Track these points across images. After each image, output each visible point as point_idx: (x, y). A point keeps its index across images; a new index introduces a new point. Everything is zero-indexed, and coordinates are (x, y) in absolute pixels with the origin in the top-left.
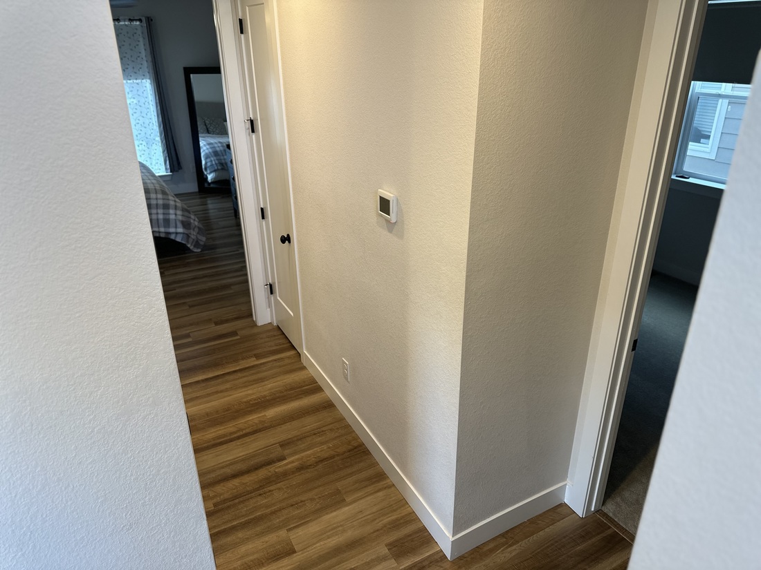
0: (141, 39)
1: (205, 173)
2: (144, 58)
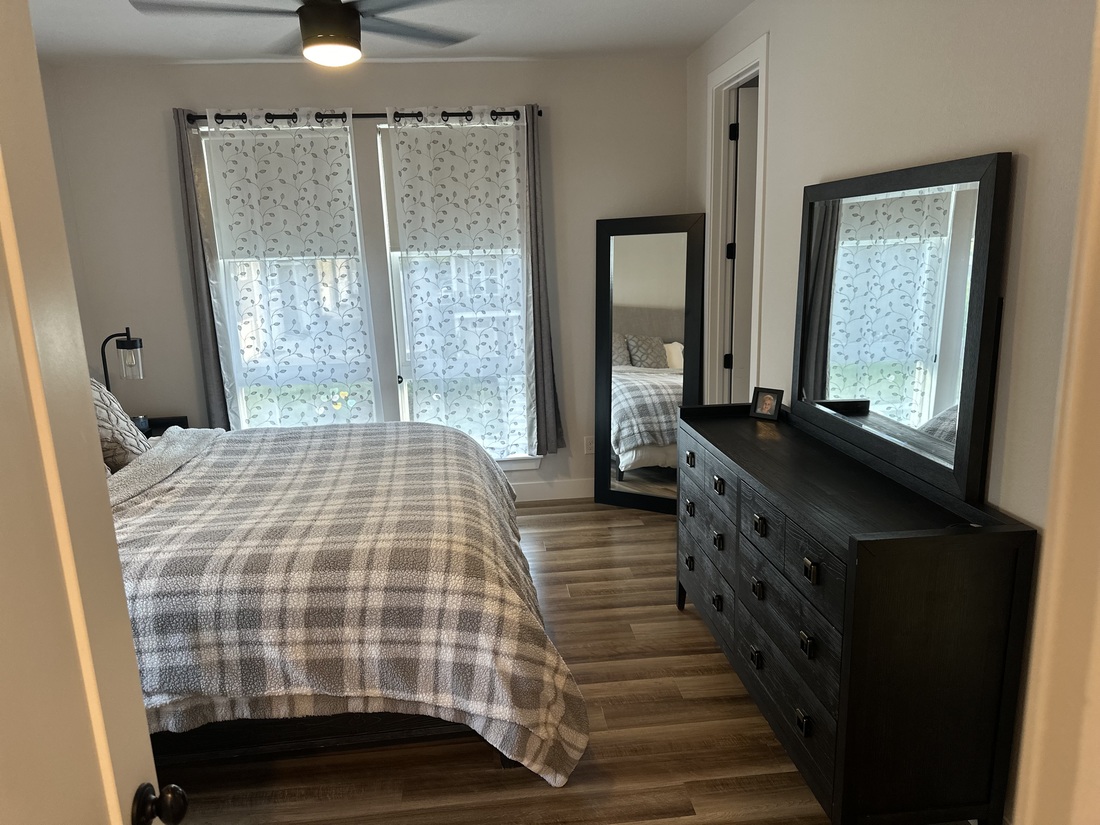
0: (512, 158)
1: (616, 451)
2: (514, 199)
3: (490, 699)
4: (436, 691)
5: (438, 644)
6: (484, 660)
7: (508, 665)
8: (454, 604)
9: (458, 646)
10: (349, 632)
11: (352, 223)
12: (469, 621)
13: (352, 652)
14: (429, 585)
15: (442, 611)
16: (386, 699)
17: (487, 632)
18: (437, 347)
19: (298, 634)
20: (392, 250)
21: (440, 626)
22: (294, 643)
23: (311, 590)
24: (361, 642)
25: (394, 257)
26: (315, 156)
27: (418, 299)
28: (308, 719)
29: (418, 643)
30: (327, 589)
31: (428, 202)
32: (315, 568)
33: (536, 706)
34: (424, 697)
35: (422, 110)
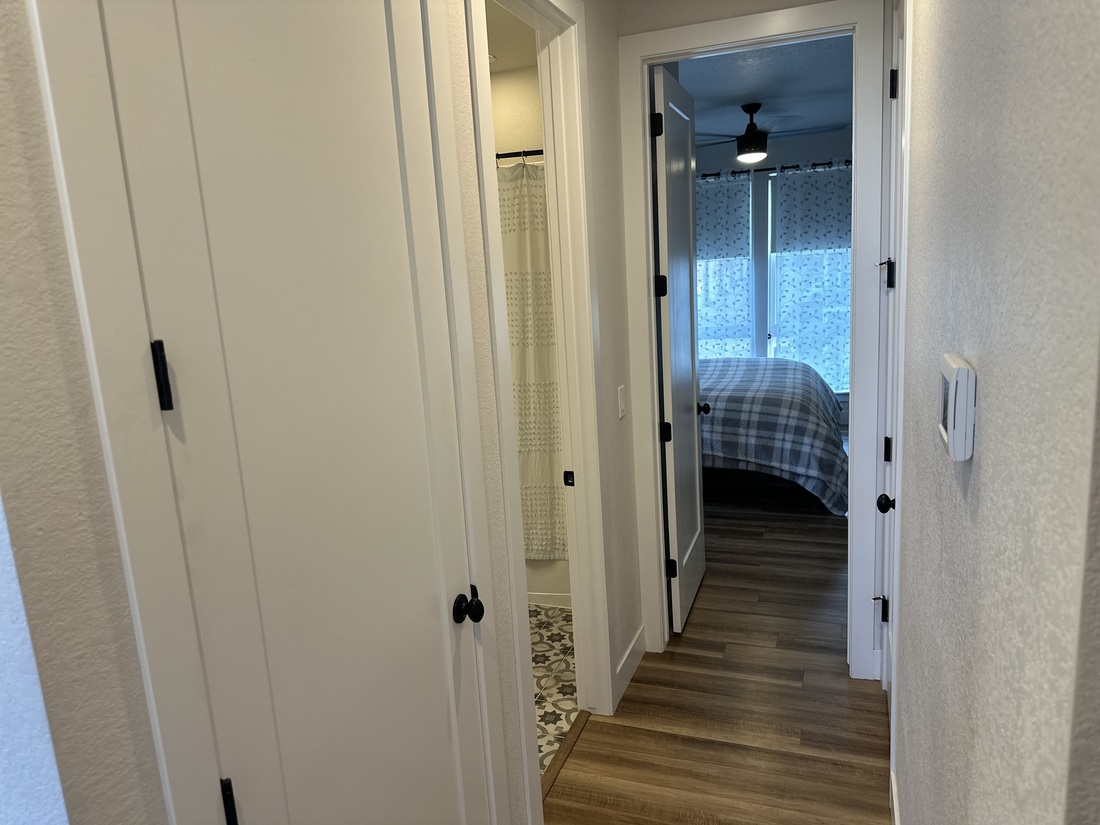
3: (808, 467)
4: (781, 462)
5: (784, 440)
6: (806, 449)
7: (818, 452)
8: (793, 423)
9: (793, 442)
10: (742, 431)
11: (748, 237)
12: (800, 431)
13: (742, 440)
14: (781, 413)
15: (786, 425)
16: (757, 464)
17: (809, 436)
18: (797, 315)
19: (719, 429)
20: (772, 252)
21: (785, 432)
22: (717, 432)
23: (726, 410)
24: (747, 436)
25: (772, 256)
26: (729, 197)
27: (786, 284)
28: (719, 469)
29: (774, 439)
30: (733, 410)
31: (799, 221)
32: (727, 402)
33: (831, 474)
34: (775, 464)
35: (800, 163)
